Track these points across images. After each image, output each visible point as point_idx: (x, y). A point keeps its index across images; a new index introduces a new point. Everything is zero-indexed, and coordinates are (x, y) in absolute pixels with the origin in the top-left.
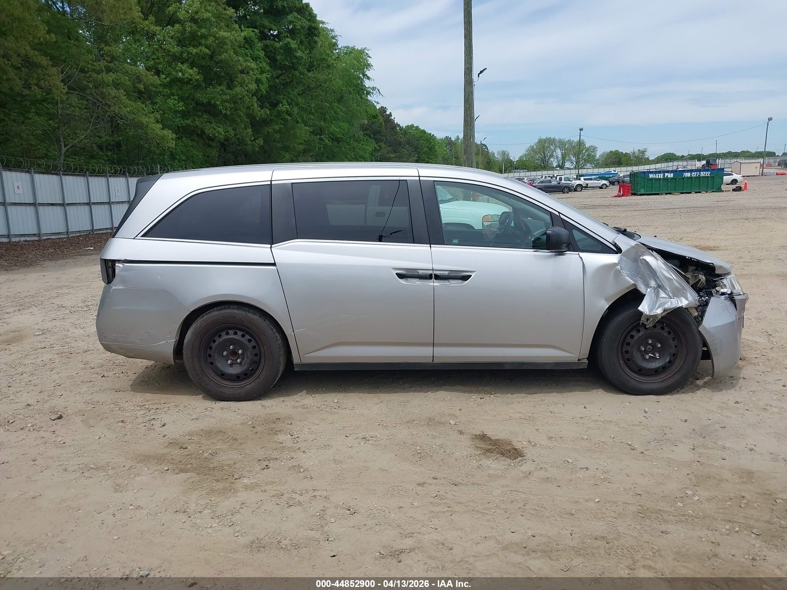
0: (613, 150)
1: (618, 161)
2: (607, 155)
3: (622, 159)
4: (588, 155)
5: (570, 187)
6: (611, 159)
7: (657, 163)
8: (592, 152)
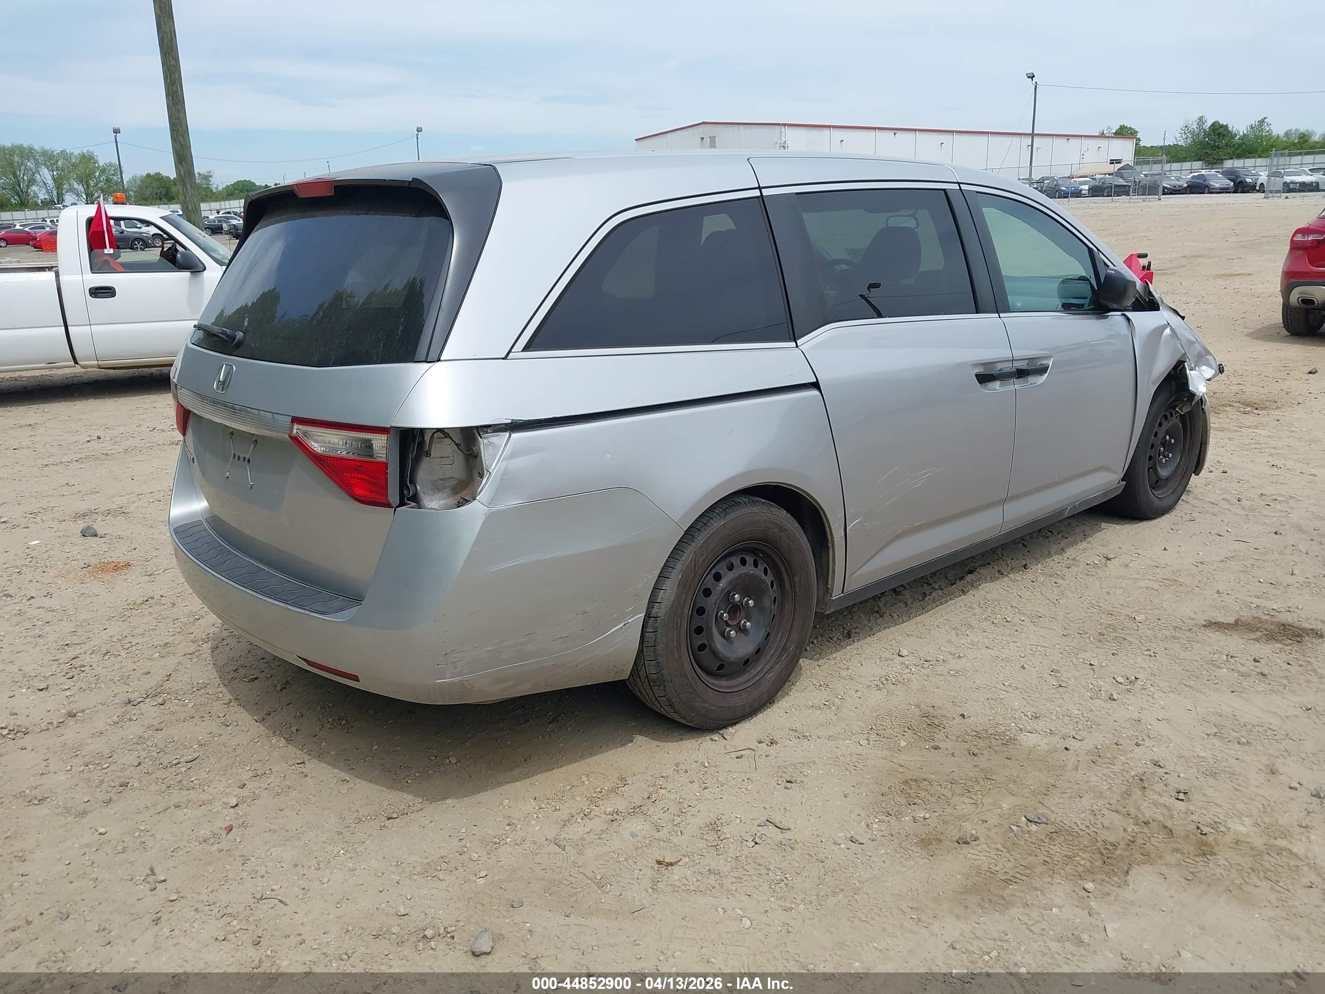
0: (152, 172)
1: (164, 192)
2: (142, 181)
3: (172, 190)
4: (108, 180)
5: (145, 239)
6: (151, 190)
7: (224, 199)
8: (112, 175)
